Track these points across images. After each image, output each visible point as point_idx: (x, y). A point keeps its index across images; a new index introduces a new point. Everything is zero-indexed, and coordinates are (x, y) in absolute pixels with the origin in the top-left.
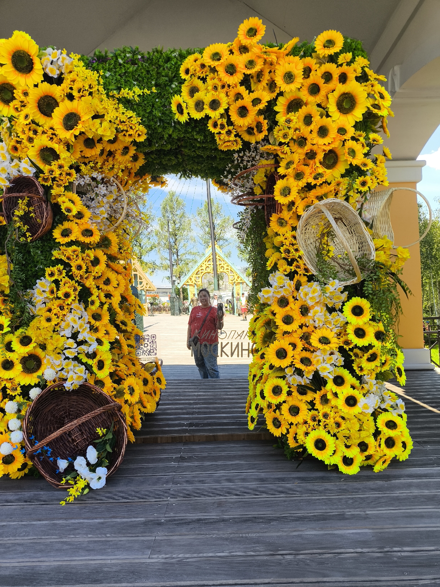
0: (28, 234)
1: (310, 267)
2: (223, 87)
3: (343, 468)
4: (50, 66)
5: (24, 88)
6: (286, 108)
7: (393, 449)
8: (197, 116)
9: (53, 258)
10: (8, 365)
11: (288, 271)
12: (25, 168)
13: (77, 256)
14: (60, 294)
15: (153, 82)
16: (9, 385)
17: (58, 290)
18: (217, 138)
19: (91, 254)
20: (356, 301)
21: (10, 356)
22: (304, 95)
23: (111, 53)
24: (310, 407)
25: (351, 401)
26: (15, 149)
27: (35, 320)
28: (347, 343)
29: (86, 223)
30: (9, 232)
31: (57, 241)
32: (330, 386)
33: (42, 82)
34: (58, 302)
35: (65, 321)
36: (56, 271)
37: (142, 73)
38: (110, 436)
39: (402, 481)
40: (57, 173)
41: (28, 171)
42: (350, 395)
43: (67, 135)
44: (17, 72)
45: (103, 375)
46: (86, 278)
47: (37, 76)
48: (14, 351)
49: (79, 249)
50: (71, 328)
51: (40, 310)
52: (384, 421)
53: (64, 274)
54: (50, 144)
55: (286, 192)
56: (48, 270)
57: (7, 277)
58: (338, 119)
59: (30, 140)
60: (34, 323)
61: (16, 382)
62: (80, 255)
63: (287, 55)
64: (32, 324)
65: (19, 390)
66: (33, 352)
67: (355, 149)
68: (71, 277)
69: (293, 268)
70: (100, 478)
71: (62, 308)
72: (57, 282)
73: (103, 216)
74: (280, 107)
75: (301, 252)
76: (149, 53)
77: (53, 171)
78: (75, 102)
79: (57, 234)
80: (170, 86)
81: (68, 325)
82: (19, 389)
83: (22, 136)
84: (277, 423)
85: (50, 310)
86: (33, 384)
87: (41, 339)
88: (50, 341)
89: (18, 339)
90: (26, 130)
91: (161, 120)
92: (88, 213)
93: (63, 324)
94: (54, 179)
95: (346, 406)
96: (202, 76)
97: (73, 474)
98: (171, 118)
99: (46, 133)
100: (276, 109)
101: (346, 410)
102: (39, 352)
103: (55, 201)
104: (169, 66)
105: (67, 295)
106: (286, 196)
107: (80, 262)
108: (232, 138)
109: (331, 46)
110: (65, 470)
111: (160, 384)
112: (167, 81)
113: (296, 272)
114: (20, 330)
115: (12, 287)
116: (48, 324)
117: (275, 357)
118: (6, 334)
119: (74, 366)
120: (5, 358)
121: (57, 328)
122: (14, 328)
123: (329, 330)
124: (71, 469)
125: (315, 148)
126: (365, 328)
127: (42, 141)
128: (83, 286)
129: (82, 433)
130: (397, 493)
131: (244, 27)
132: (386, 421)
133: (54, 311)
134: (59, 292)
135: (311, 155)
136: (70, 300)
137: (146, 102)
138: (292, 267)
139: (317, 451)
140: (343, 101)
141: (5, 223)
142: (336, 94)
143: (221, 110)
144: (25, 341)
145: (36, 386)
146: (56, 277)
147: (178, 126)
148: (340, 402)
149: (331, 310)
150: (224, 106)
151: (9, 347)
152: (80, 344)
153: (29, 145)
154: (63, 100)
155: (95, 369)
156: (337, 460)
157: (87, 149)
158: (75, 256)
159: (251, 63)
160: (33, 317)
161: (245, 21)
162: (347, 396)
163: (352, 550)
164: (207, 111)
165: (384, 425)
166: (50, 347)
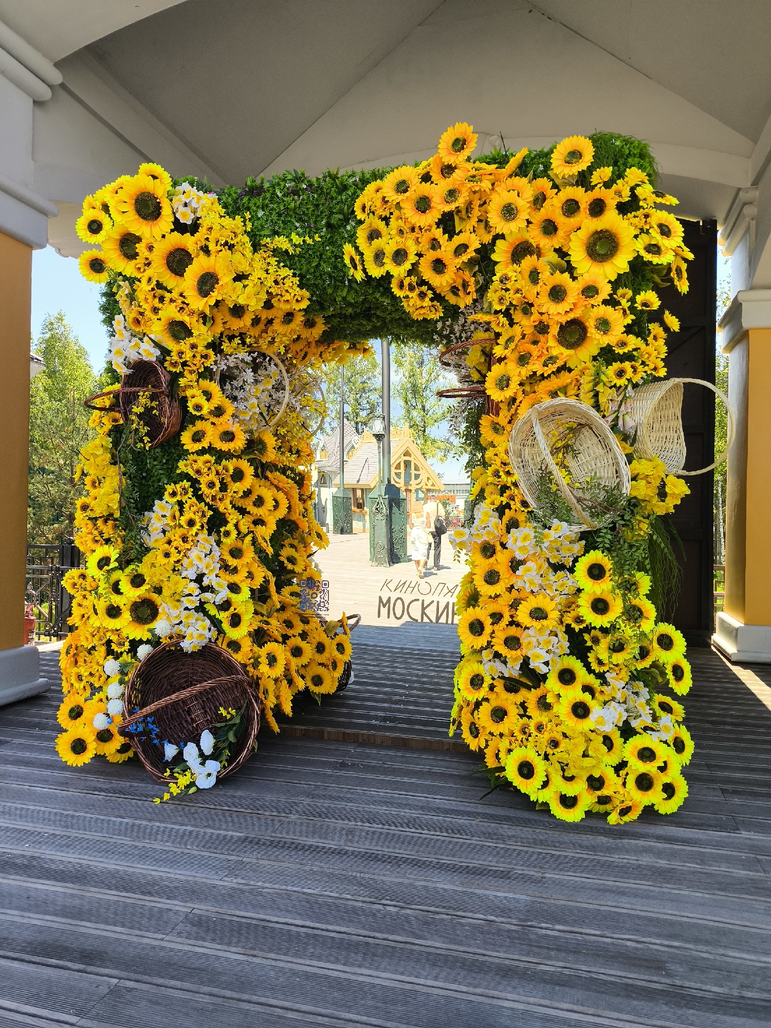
0: (146, 439)
1: (529, 500)
2: (413, 230)
3: (558, 811)
4: (182, 209)
5: (149, 241)
6: (510, 255)
7: (650, 792)
8: (376, 272)
9: (178, 471)
10: (113, 612)
11: (497, 503)
12: (145, 351)
13: (209, 469)
14: (183, 520)
15: (323, 222)
16: (114, 638)
17: (181, 515)
18: (404, 304)
19: (231, 465)
20: (596, 556)
21: (116, 600)
22: (535, 237)
23: (268, 181)
24: (522, 712)
25: (581, 711)
26: (137, 322)
27: (150, 555)
28: (579, 620)
29: (226, 422)
30: (124, 436)
31: (185, 447)
32: (552, 684)
33: (172, 231)
34: (180, 532)
35: (188, 558)
36: (179, 489)
37: (308, 209)
38: (237, 720)
39: (641, 843)
40: (188, 356)
41: (150, 353)
42: (578, 700)
43: (199, 304)
44: (141, 220)
45: (238, 634)
46: (220, 499)
47: (165, 223)
48: (122, 594)
49: (213, 459)
50: (195, 568)
51: (156, 541)
52: (635, 747)
53: (190, 494)
54: (179, 317)
55: (504, 382)
56: (170, 488)
57: (117, 496)
58: (588, 272)
59: (155, 310)
60: (147, 559)
61: (124, 635)
62: (213, 468)
63: (510, 176)
64: (145, 559)
65: (127, 646)
66: (147, 595)
67: (610, 319)
68: (200, 498)
69: (504, 500)
70: (209, 775)
71: (185, 539)
72: (181, 504)
73: (254, 410)
74: (501, 253)
75: (516, 477)
76: (318, 179)
77: (182, 353)
78: (212, 257)
79: (186, 438)
80: (345, 227)
81: (192, 564)
82: (127, 644)
83: (145, 306)
84: (475, 731)
85: (169, 542)
86: (145, 639)
87: (155, 579)
88: (166, 583)
89: (128, 579)
90: (150, 297)
91: (330, 277)
92: (230, 408)
93: (185, 562)
94: (184, 364)
95: (573, 716)
96: (384, 214)
97: (182, 766)
98: (345, 275)
99: (174, 301)
100: (494, 257)
101: (571, 723)
102: (155, 597)
103: (183, 394)
104: (344, 197)
105: (191, 523)
106: (502, 389)
107: (212, 477)
108: (427, 302)
109: (574, 160)
110: (174, 758)
111: (342, 653)
112: (340, 220)
113: (508, 506)
114: (131, 567)
115: (122, 509)
116: (165, 561)
117: (468, 631)
118: (113, 569)
119: (197, 620)
120: (108, 603)
121: (179, 567)
122: (124, 562)
123: (549, 598)
124: (179, 759)
125: (545, 318)
126: (609, 598)
127: (170, 312)
128: (215, 510)
129: (206, 711)
130: (616, 858)
131: (447, 138)
132: (640, 747)
133: (174, 544)
134: (182, 518)
135: (542, 328)
136: (194, 530)
137: (310, 252)
138: (502, 499)
139: (521, 779)
140: (595, 244)
141: (121, 422)
142: (583, 235)
143: (407, 266)
144: (137, 581)
145: (148, 642)
146: (178, 498)
147: (354, 285)
148: (563, 709)
149: (557, 567)
150: (412, 258)
151: (116, 589)
152: (204, 589)
153: (154, 317)
154: (197, 256)
155: (226, 626)
156: (549, 796)
157: (234, 319)
158: (206, 470)
159: (452, 194)
160: (148, 550)
161: (450, 129)
162: (574, 701)
163: (481, 916)
164: (389, 266)
165: (636, 753)
166: (166, 592)
